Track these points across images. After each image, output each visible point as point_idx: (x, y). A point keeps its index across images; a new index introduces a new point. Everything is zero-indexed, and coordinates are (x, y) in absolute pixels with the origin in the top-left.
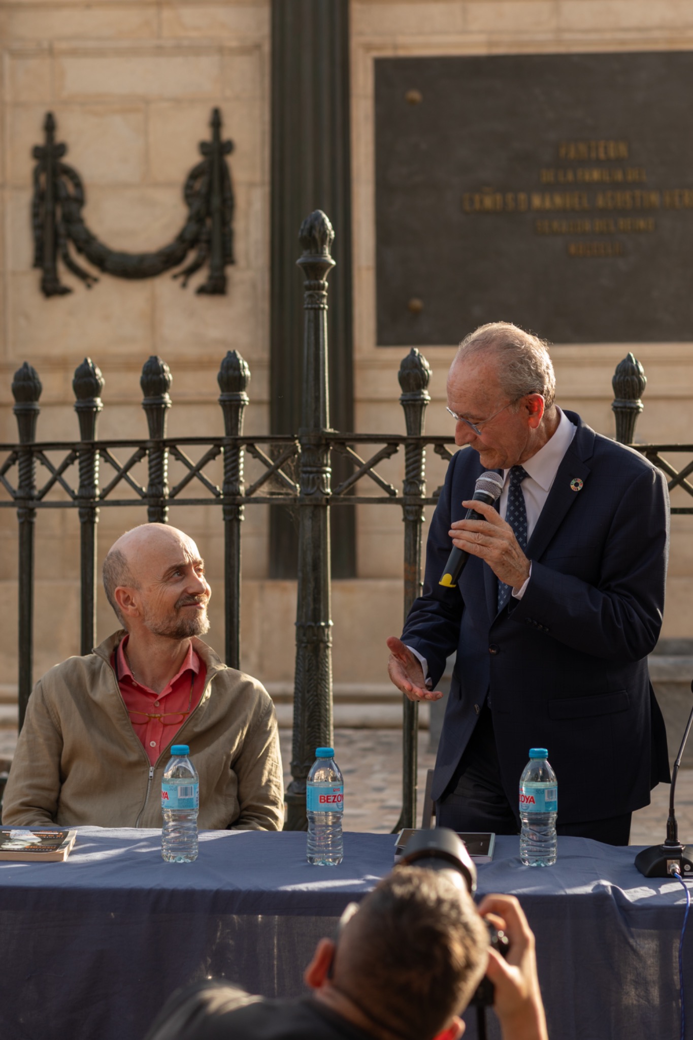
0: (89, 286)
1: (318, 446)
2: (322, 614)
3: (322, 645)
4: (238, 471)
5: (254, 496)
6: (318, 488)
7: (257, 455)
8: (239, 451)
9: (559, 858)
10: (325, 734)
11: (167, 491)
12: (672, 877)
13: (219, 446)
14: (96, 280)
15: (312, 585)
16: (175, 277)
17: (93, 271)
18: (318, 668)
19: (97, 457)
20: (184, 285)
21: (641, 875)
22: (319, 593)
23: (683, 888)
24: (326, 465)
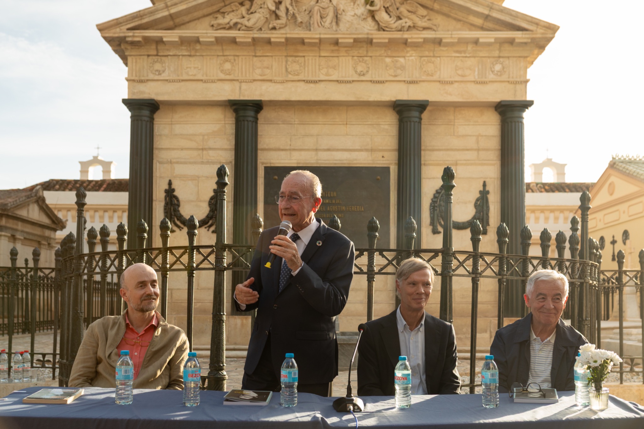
0: (180, 230)
1: (222, 249)
2: (222, 310)
3: (221, 321)
4: (193, 259)
5: (199, 267)
6: (221, 264)
7: (200, 253)
8: (193, 252)
9: (298, 403)
10: (222, 354)
11: (168, 266)
12: (349, 412)
13: (187, 250)
14: (183, 228)
15: (218, 299)
16: (206, 228)
17: (182, 226)
18: (220, 330)
19: (145, 255)
20: (208, 230)
21: (335, 411)
22: (221, 302)
23: (354, 417)
24: (225, 256)
